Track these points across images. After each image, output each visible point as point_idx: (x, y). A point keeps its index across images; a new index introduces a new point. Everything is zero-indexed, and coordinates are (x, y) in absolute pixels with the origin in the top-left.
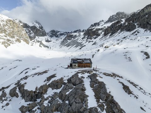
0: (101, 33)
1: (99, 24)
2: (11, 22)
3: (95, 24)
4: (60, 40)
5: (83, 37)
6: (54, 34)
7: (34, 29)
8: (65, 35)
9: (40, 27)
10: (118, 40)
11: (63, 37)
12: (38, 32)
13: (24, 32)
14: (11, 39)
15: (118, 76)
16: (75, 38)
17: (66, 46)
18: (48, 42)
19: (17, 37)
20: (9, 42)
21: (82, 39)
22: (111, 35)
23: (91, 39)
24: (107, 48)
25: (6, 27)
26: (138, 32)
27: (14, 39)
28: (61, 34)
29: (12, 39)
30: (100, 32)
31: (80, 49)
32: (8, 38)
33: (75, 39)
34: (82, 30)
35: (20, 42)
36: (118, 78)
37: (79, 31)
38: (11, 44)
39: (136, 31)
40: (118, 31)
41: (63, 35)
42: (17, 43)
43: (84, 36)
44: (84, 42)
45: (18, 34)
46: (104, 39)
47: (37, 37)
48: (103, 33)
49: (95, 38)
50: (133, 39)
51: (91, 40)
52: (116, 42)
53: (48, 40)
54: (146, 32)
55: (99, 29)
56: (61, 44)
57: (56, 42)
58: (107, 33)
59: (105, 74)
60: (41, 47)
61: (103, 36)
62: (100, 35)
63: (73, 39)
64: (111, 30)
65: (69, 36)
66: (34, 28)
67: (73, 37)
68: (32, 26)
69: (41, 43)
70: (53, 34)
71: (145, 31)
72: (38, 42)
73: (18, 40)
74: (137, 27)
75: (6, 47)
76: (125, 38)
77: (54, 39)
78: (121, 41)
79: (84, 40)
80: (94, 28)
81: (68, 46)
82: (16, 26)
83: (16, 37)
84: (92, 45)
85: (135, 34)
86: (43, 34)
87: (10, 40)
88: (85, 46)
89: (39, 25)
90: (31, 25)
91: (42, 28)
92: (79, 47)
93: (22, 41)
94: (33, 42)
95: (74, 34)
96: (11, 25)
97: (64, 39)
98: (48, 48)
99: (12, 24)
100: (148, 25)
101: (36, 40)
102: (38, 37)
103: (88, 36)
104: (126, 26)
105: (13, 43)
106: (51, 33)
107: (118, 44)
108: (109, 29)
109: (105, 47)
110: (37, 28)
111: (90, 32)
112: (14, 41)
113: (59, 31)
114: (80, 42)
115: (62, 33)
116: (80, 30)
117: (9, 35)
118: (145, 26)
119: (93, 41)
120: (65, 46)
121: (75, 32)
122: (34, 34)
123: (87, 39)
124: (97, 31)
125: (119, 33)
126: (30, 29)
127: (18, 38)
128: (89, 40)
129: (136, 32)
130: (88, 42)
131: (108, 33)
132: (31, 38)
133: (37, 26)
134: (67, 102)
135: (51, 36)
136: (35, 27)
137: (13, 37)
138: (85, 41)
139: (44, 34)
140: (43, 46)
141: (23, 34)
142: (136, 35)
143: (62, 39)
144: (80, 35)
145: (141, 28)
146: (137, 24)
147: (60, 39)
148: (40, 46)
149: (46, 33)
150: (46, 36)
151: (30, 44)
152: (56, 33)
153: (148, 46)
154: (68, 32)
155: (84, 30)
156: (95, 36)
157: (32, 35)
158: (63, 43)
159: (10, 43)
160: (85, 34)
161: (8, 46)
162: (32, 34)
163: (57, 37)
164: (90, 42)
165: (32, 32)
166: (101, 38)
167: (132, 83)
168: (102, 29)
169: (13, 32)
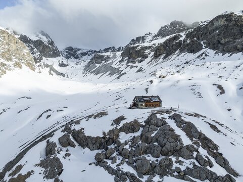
0: (150, 54)
1: (145, 39)
2: (5, 35)
3: (138, 39)
4: (83, 64)
5: (120, 59)
6: (72, 53)
7: (40, 45)
8: (89, 55)
9: (49, 41)
10: (178, 66)
11: (87, 59)
12: (47, 50)
13: (25, 51)
14: (6, 62)
15: (201, 116)
16: (108, 61)
17: (93, 74)
18: (63, 67)
19: (16, 58)
20: (3, 68)
21: (119, 63)
22: (165, 58)
23: (134, 62)
24: (163, 77)
26: (206, 54)
27: (10, 63)
28: (84, 54)
29: (9, 63)
30: (147, 51)
31: (118, 78)
32: (2, 60)
33: (108, 63)
34: (117, 48)
35: (21, 67)
36: (202, 118)
37: (113, 49)
38: (7, 71)
39: (203, 53)
40: (175, 51)
41: (87, 56)
42: (17, 69)
43: (122, 58)
44: (122, 68)
45: (16, 54)
46: (155, 64)
47: (44, 58)
48: (152, 53)
49: (141, 62)
50: (200, 65)
51: (134, 65)
52: (174, 70)
53: (62, 64)
54: (217, 55)
55: (146, 48)
56: (84, 69)
57: (76, 66)
58: (158, 53)
59: (187, 114)
60: (52, 74)
61: (153, 59)
62: (147, 57)
63: (103, 62)
64: (165, 49)
65: (97, 58)
66: (38, 44)
67: (105, 59)
68: (36, 40)
69: (52, 69)
70: (70, 54)
71: (215, 53)
72: (47, 66)
73: (18, 65)
74: (203, 47)
76: (187, 63)
77: (72, 62)
78: (183, 68)
79: (122, 63)
80: (138, 46)
81: (97, 72)
82: (13, 42)
83: (14, 60)
84: (137, 72)
85: (202, 57)
86: (54, 53)
87: (6, 65)
88: (126, 73)
89: (47, 38)
90: (34, 38)
91: (52, 43)
92: (115, 74)
93: (23, 65)
94: (39, 66)
95: (106, 54)
96: (4, 39)
97: (89, 62)
98: (64, 76)
99: (7, 38)
100: (219, 45)
101: (42, 64)
102: (46, 58)
103: (129, 58)
104: (188, 45)
105: (10, 70)
106: (67, 52)
107: (178, 72)
108: (162, 48)
109: (160, 77)
110: (45, 43)
111: (131, 51)
112: (12, 66)
113: (80, 49)
114: (116, 67)
115: (84, 51)
116: (114, 47)
117: (3, 55)
118: (215, 46)
119: (137, 67)
120: (91, 73)
121: (106, 50)
122: (39, 53)
123: (128, 62)
124: (142, 51)
125: (178, 55)
126: (32, 46)
127: (17, 60)
128: (131, 64)
129: (204, 55)
130: (129, 68)
131: (160, 55)
133: (45, 40)
134: (156, 144)
135: (67, 57)
136: (41, 41)
137: (9, 59)
138: (125, 66)
139: (56, 54)
140: (54, 74)
141: (25, 54)
142: (204, 58)
143: (85, 61)
144: (115, 57)
145: (210, 48)
146: (203, 43)
147: (83, 62)
148: (50, 74)
149: (59, 51)
150: (60, 56)
151: (37, 70)
152: (75, 52)
153: (221, 77)
154: (94, 50)
155: (120, 48)
156: (140, 59)
158: (88, 68)
159: (5, 68)
160: (123, 55)
161: (2, 75)
162: (37, 54)
163: (77, 57)
164: (132, 67)
165: (35, 49)
166: (150, 61)
167: (217, 123)
168: (150, 47)
169: (9, 50)
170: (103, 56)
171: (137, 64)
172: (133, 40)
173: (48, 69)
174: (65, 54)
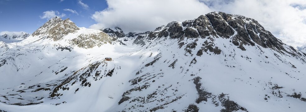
1: (161, 28)
2: (102, 33)
4: (134, 39)
6: (131, 35)
11: (136, 37)
12: (120, 35)
14: (101, 42)
16: (143, 38)
21: (146, 40)
22: (160, 38)
23: (150, 39)
25: (100, 37)
27: (103, 42)
28: (136, 35)
30: (157, 34)
32: (100, 42)
38: (101, 45)
42: (105, 44)
43: (148, 37)
47: (119, 38)
49: (153, 39)
51: (150, 41)
53: (125, 40)
55: (157, 33)
58: (159, 36)
62: (156, 37)
63: (141, 39)
65: (139, 37)
66: (117, 33)
69: (121, 42)
70: (130, 35)
72: (119, 41)
73: (106, 43)
74: (169, 35)
75: (99, 47)
77: (129, 39)
80: (154, 32)
81: (137, 44)
83: (104, 41)
84: (149, 44)
88: (146, 44)
90: (115, 31)
91: (122, 32)
92: (142, 45)
93: (107, 43)
94: (116, 41)
97: (136, 39)
98: (125, 45)
103: (150, 37)
108: (160, 34)
111: (151, 34)
113: (135, 33)
114: (144, 41)
115: (137, 33)
116: (149, 31)
117: (101, 40)
122: (117, 36)
124: (155, 34)
128: (149, 40)
130: (148, 42)
132: (114, 40)
133: (119, 31)
135: (129, 37)
139: (123, 36)
140: (122, 44)
141: (108, 38)
144: (146, 35)
148: (120, 44)
149: (125, 35)
150: (125, 37)
151: (113, 44)
152: (133, 34)
156: (153, 38)
157: (115, 37)
158: (135, 42)
163: (133, 37)
165: (115, 35)
168: (158, 33)
169: (103, 38)
170: (142, 36)
171: (151, 41)
172: (157, 28)
173: (120, 42)
174: (128, 35)
